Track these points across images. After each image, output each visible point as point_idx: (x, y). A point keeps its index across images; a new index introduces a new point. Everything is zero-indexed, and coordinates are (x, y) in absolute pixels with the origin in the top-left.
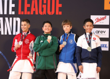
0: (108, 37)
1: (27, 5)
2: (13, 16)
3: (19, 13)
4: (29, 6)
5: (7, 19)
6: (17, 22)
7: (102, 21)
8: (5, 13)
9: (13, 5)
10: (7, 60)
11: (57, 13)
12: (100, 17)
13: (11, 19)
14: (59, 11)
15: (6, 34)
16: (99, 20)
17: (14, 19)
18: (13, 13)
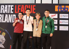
0: (57, 24)
1: (19, 9)
2: (12, 14)
3: (15, 12)
4: (20, 9)
5: (9, 15)
6: (14, 16)
7: (54, 16)
8: (9, 12)
9: (13, 9)
10: (9, 34)
11: (33, 13)
12: (53, 14)
13: (11, 15)
14: (34, 11)
15: (9, 22)
16: (53, 16)
17: (13, 15)
18: (13, 12)
